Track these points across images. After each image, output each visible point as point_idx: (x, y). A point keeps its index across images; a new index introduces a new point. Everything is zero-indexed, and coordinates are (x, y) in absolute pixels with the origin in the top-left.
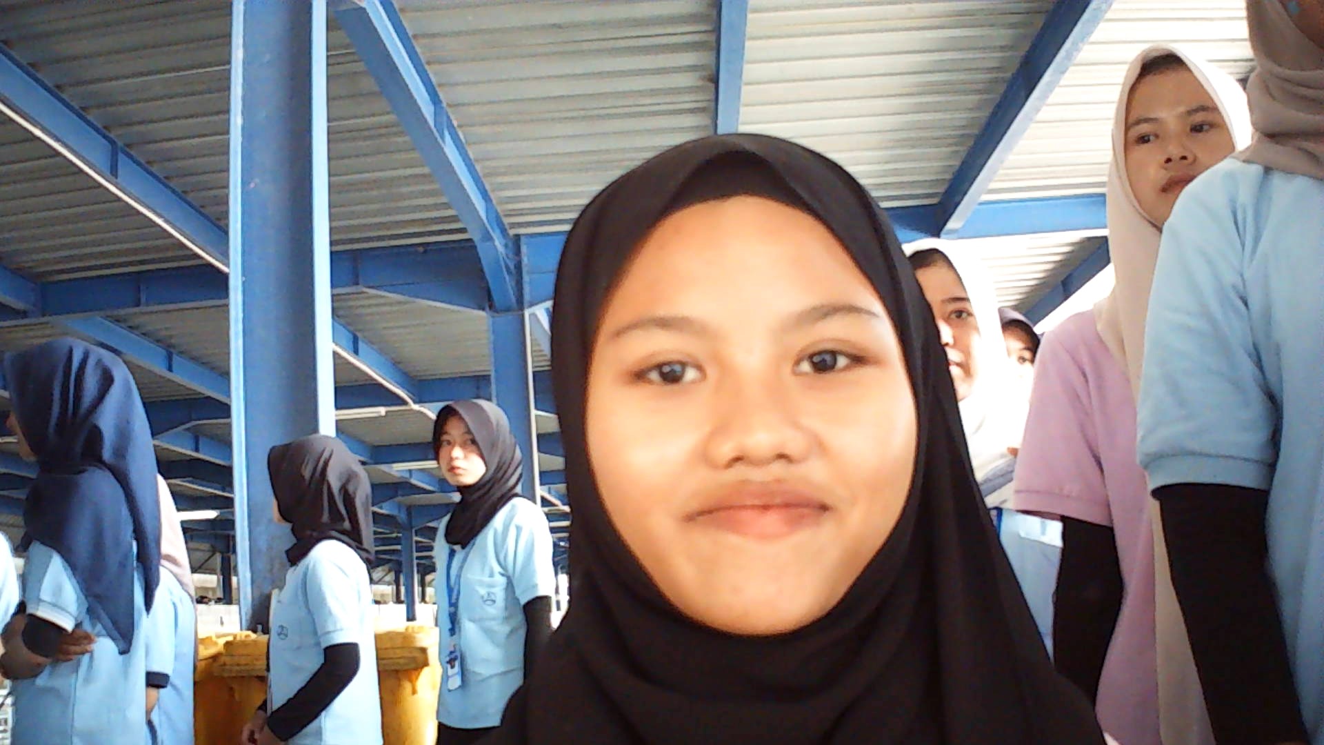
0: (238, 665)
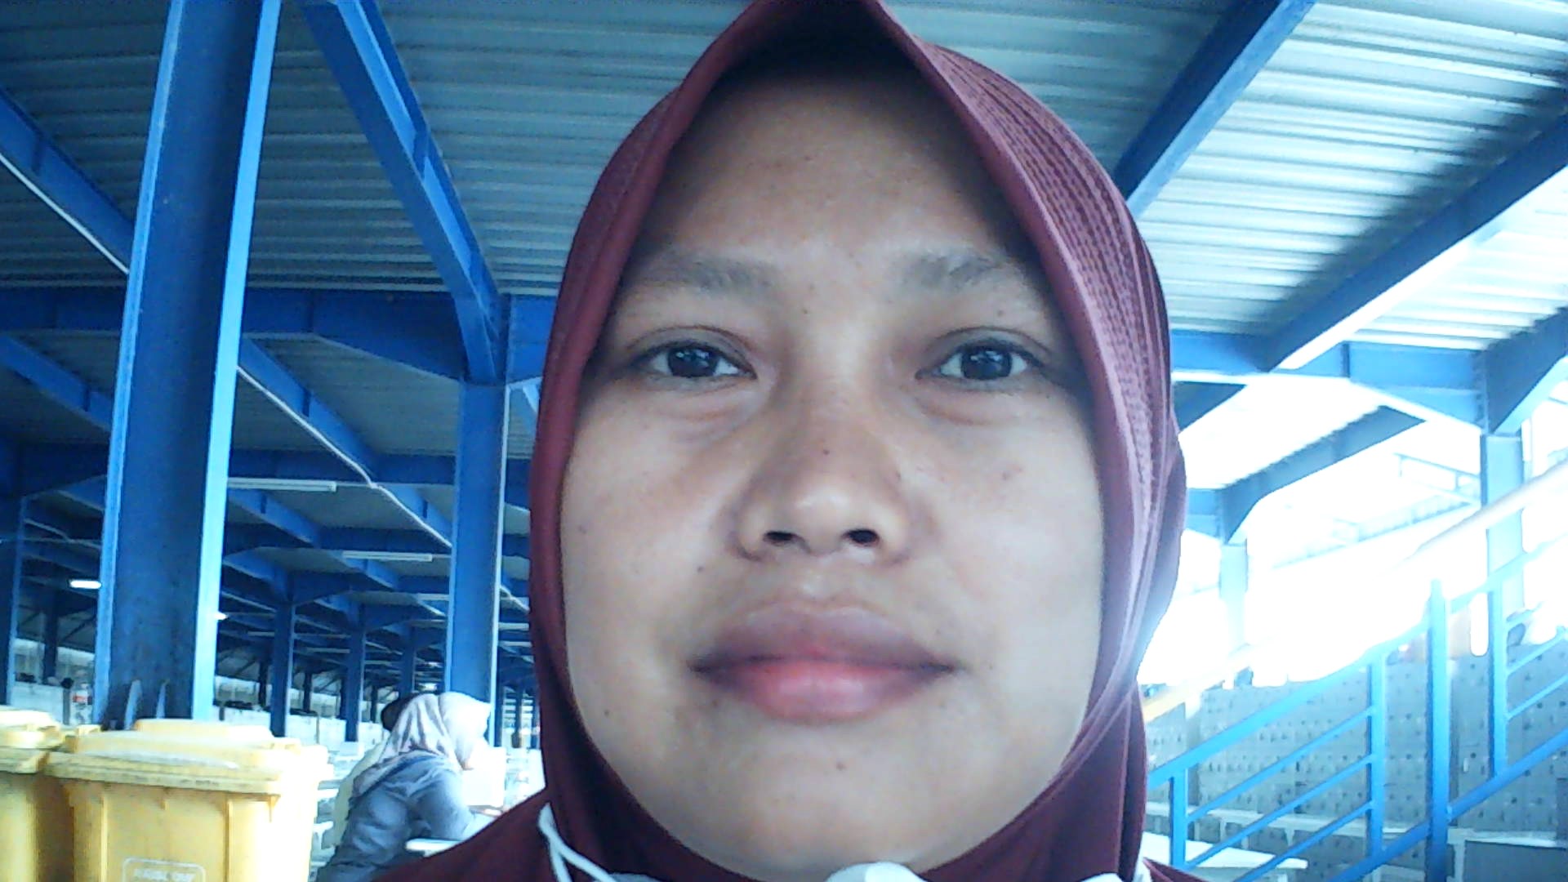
0: (77, 765)
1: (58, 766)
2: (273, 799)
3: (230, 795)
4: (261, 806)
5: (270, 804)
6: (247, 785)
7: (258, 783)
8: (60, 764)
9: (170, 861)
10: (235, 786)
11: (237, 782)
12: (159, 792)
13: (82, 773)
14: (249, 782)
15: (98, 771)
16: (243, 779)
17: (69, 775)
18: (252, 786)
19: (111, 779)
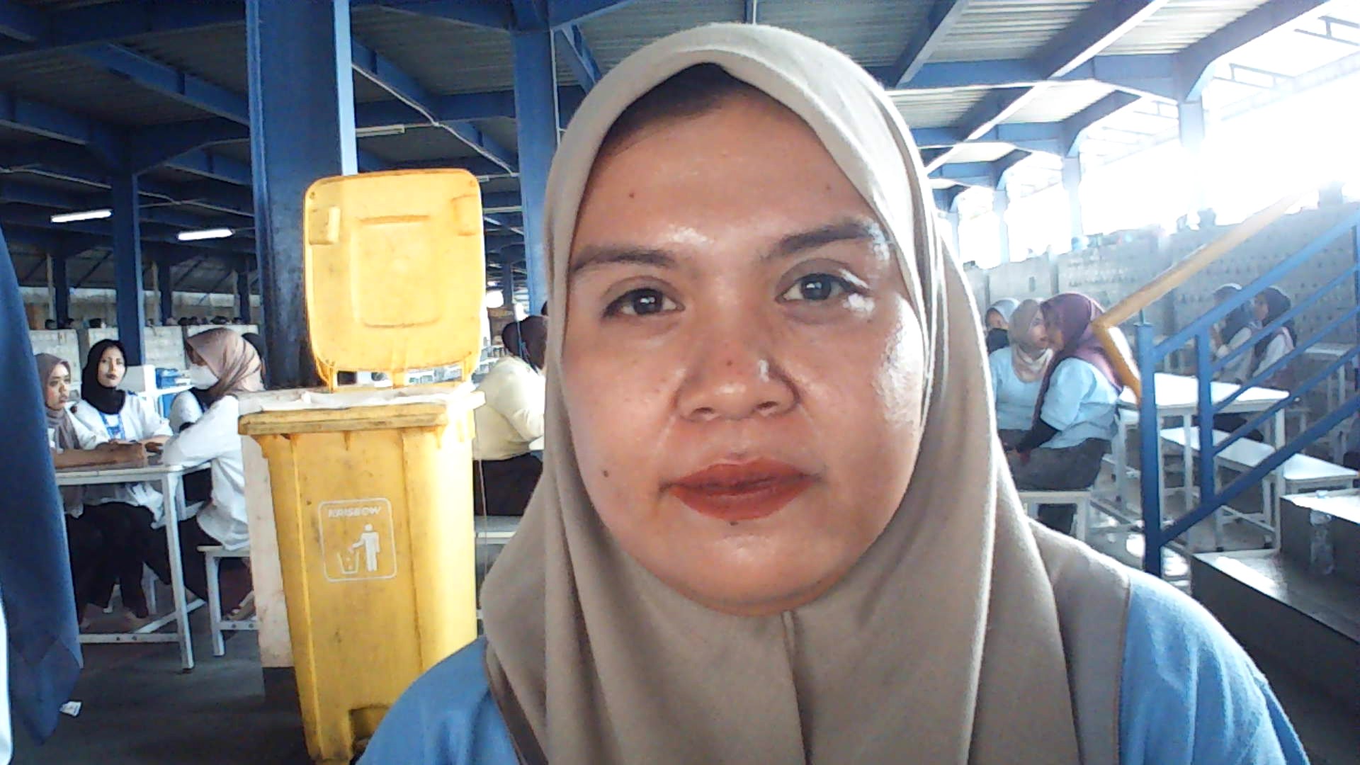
0: (264, 423)
1: (249, 426)
2: (439, 429)
3: (403, 430)
4: (429, 437)
5: (436, 435)
6: (418, 421)
7: (430, 417)
8: (249, 423)
9: (358, 498)
10: (407, 421)
11: (408, 418)
12: (340, 436)
13: (271, 429)
14: (419, 417)
15: (284, 424)
16: (413, 415)
17: (258, 432)
18: (422, 421)
19: (297, 430)
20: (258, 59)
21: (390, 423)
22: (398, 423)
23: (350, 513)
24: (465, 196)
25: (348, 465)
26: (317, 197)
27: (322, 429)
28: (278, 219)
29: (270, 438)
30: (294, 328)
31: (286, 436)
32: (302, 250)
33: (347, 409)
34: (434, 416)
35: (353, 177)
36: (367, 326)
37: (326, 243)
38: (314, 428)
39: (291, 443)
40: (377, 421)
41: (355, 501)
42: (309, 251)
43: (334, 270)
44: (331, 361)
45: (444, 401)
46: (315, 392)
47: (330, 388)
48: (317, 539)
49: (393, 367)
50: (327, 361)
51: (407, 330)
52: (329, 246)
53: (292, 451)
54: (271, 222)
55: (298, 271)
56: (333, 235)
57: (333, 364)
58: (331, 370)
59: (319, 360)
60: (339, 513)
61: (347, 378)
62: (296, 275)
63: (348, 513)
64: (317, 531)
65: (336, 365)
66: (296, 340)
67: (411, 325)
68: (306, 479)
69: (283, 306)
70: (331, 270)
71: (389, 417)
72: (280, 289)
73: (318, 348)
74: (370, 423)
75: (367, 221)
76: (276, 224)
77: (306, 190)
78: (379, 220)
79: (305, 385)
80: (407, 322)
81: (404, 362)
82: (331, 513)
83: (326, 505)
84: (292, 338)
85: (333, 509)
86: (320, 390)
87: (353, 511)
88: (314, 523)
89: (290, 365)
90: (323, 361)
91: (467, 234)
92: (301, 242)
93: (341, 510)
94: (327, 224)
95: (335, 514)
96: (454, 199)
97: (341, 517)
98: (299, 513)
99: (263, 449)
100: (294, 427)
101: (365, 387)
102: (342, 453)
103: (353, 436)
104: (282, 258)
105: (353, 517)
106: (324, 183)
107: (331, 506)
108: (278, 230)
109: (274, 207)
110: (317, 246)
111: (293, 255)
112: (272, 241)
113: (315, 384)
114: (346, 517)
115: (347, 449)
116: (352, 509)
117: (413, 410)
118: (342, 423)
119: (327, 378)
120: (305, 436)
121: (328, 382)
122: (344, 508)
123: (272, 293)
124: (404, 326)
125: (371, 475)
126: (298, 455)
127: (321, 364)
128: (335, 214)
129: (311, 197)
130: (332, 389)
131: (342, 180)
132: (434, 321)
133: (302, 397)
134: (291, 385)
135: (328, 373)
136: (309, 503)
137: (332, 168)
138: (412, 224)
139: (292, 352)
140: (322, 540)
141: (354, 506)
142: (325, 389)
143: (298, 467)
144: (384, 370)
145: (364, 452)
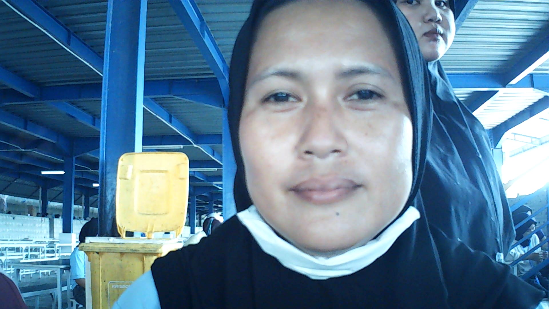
0: (89, 247)
1: (83, 247)
3: (144, 254)
6: (149, 251)
7: (154, 249)
8: (83, 246)
9: (124, 281)
10: (146, 251)
11: (146, 249)
12: (119, 255)
13: (91, 249)
14: (151, 249)
15: (97, 248)
16: (149, 248)
17: (87, 250)
18: (151, 251)
19: (102, 251)
20: (106, 104)
21: (139, 251)
22: (142, 251)
23: (121, 286)
24: (183, 164)
25: (121, 267)
26: (124, 160)
27: (112, 251)
28: (108, 168)
29: (92, 253)
30: (111, 213)
31: (98, 253)
32: (116, 180)
33: (123, 244)
34: (157, 249)
35: (140, 153)
36: (140, 213)
37: (126, 179)
38: (109, 251)
39: (99, 255)
40: (134, 249)
41: (124, 282)
42: (119, 181)
43: (129, 190)
44: (124, 227)
45: (162, 244)
46: (116, 238)
47: (122, 237)
48: (107, 296)
49: (148, 231)
50: (122, 227)
51: (155, 217)
52: (126, 180)
53: (100, 260)
54: (106, 170)
55: (114, 190)
56: (129, 176)
57: (124, 228)
58: (123, 230)
59: (119, 226)
60: (117, 286)
61: (130, 234)
62: (114, 191)
63: (120, 287)
64: (107, 293)
65: (125, 228)
66: (112, 217)
67: (157, 214)
68: (104, 271)
69: (107, 204)
70: (127, 191)
71: (139, 248)
72: (107, 197)
73: (119, 222)
74: (131, 250)
75: (143, 171)
76: (108, 171)
77: (119, 157)
78: (148, 171)
79: (113, 236)
80: (156, 213)
81: (152, 229)
82: (113, 286)
83: (111, 282)
84: (110, 217)
85: (114, 284)
86: (118, 238)
87: (122, 286)
88: (106, 290)
89: (108, 228)
90: (120, 226)
91: (182, 179)
92: (116, 178)
93: (117, 285)
94: (127, 171)
95: (115, 287)
96: (178, 165)
97: (117, 288)
98: (101, 285)
99: (89, 258)
100: (101, 249)
101: (136, 238)
102: (120, 262)
103: (125, 256)
104: (109, 185)
105: (122, 288)
106: (127, 155)
107: (114, 283)
108: (109, 173)
109: (108, 163)
110: (123, 180)
111: (113, 183)
112: (106, 177)
113: (117, 235)
114: (119, 288)
115: (121, 261)
116: (121, 285)
117: (148, 246)
118: (120, 249)
119: (121, 233)
120: (106, 253)
121: (122, 235)
122: (118, 285)
123: (104, 198)
124: (154, 214)
125: (130, 272)
126: (102, 261)
127: (120, 228)
128: (130, 168)
129: (122, 160)
130: (123, 238)
131: (134, 154)
132: (166, 214)
133: (110, 239)
134: (108, 235)
135: (122, 231)
136: (105, 281)
137: (131, 149)
138: (161, 173)
139: (109, 222)
140: (109, 297)
141: (123, 284)
142: (120, 238)
143: (102, 266)
144: (145, 231)
145: (128, 262)
